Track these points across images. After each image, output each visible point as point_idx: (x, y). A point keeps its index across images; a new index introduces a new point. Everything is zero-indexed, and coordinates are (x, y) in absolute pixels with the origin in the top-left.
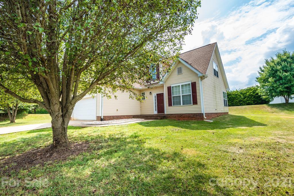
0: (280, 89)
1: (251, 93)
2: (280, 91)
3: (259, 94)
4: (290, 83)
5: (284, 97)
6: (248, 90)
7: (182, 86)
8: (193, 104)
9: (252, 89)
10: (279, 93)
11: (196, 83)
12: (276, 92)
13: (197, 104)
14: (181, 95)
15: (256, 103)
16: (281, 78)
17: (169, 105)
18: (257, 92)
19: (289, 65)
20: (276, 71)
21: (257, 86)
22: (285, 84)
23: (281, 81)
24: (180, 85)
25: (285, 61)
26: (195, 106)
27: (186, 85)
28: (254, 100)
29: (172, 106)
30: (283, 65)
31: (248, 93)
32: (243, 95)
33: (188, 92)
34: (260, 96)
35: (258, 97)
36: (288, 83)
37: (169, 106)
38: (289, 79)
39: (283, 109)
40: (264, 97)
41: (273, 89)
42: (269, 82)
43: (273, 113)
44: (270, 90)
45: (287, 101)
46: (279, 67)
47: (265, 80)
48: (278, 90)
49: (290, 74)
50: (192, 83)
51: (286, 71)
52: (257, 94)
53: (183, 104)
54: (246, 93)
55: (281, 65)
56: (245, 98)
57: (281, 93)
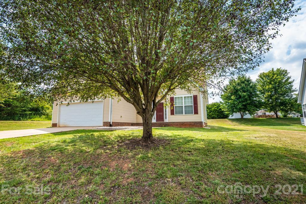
0: (240, 106)
1: (215, 108)
2: (240, 108)
3: (222, 110)
4: (247, 102)
5: (240, 113)
6: (213, 105)
7: (185, 97)
8: (194, 114)
9: (216, 104)
10: (239, 109)
11: (198, 96)
12: (236, 108)
13: (198, 114)
14: (184, 105)
15: (219, 117)
16: (240, 97)
17: (171, 113)
18: (220, 107)
19: (246, 87)
20: (237, 90)
21: (221, 102)
22: (243, 102)
23: (240, 99)
24: (183, 96)
25: (243, 82)
26: (196, 115)
27: (188, 97)
28: (218, 115)
29: (174, 115)
30: (242, 86)
31: (213, 108)
32: (209, 110)
33: (190, 103)
34: (223, 112)
35: (220, 112)
36: (245, 101)
37: (171, 115)
38: (246, 98)
39: (240, 123)
40: (226, 113)
41: (234, 106)
42: (232, 100)
43: (235, 126)
44: (232, 107)
45: (242, 116)
46: (239, 88)
47: (228, 98)
48: (238, 107)
49: (247, 94)
50: (194, 96)
51: (244, 92)
52: (221, 109)
53: (185, 114)
54: (211, 108)
55: (241, 86)
56: (210, 112)
57: (240, 110)
